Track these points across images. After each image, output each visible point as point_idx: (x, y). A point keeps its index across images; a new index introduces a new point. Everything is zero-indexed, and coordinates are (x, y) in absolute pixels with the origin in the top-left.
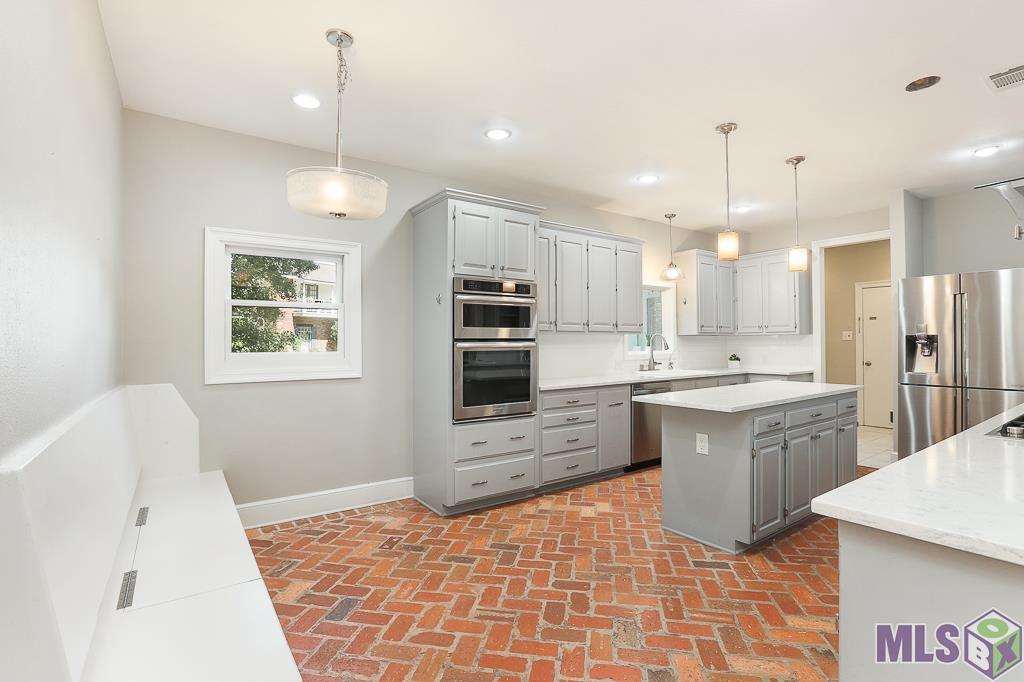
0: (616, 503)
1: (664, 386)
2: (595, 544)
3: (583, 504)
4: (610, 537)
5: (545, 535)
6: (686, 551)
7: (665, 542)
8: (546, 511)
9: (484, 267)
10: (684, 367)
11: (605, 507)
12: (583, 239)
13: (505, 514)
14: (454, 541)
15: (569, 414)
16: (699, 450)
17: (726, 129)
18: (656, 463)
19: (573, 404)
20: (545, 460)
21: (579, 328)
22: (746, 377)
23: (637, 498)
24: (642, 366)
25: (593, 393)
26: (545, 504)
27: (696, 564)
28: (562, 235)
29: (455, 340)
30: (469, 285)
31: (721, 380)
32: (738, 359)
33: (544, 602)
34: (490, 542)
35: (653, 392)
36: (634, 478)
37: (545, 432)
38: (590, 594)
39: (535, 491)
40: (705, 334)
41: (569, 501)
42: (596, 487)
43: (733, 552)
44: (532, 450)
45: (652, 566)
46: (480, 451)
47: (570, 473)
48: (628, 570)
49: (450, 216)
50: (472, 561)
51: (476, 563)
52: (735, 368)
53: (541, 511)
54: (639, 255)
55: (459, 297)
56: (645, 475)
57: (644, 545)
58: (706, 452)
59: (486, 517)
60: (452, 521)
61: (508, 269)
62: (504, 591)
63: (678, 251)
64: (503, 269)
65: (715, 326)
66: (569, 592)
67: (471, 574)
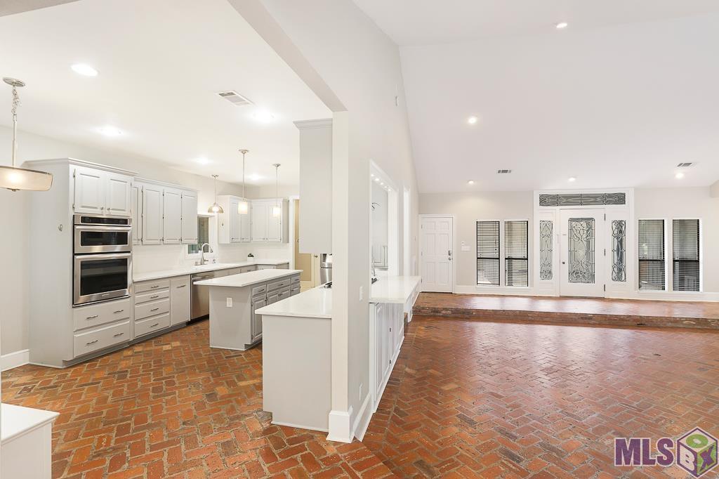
0: (182, 341)
1: (209, 274)
2: (174, 360)
3: (163, 345)
4: (183, 356)
5: (142, 363)
6: (222, 354)
7: (211, 352)
8: (140, 352)
9: (96, 208)
10: (222, 262)
11: (178, 344)
12: (161, 189)
13: (111, 359)
14: (79, 378)
15: (152, 294)
16: (228, 306)
17: (244, 152)
18: (207, 317)
19: (155, 288)
20: (136, 323)
21: (158, 242)
22: (256, 267)
23: (195, 337)
24: (196, 263)
25: (168, 281)
26: (138, 349)
27: (226, 357)
28: (146, 186)
29: (74, 254)
30: (85, 220)
31: (242, 269)
32: (252, 256)
33: (151, 388)
34: (107, 373)
35: (204, 278)
36: (192, 327)
37: (136, 306)
38: (175, 379)
39: (129, 343)
40: (233, 242)
41: (153, 345)
42: (170, 335)
43: (244, 350)
44: (128, 318)
45: (206, 363)
46: (92, 323)
47: (153, 329)
48: (194, 366)
49: (71, 175)
50: (99, 383)
51: (101, 384)
52: (251, 261)
53: (136, 353)
54: (196, 198)
55: (77, 227)
56: (199, 325)
57: (201, 355)
58: (231, 306)
59: (98, 363)
60: (72, 370)
61: (113, 209)
62: (125, 390)
63: (219, 195)
64: (109, 209)
65: (239, 238)
66: (163, 381)
67: (100, 389)
